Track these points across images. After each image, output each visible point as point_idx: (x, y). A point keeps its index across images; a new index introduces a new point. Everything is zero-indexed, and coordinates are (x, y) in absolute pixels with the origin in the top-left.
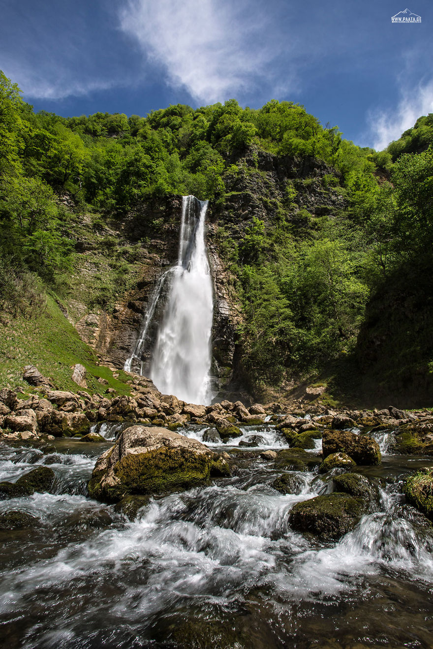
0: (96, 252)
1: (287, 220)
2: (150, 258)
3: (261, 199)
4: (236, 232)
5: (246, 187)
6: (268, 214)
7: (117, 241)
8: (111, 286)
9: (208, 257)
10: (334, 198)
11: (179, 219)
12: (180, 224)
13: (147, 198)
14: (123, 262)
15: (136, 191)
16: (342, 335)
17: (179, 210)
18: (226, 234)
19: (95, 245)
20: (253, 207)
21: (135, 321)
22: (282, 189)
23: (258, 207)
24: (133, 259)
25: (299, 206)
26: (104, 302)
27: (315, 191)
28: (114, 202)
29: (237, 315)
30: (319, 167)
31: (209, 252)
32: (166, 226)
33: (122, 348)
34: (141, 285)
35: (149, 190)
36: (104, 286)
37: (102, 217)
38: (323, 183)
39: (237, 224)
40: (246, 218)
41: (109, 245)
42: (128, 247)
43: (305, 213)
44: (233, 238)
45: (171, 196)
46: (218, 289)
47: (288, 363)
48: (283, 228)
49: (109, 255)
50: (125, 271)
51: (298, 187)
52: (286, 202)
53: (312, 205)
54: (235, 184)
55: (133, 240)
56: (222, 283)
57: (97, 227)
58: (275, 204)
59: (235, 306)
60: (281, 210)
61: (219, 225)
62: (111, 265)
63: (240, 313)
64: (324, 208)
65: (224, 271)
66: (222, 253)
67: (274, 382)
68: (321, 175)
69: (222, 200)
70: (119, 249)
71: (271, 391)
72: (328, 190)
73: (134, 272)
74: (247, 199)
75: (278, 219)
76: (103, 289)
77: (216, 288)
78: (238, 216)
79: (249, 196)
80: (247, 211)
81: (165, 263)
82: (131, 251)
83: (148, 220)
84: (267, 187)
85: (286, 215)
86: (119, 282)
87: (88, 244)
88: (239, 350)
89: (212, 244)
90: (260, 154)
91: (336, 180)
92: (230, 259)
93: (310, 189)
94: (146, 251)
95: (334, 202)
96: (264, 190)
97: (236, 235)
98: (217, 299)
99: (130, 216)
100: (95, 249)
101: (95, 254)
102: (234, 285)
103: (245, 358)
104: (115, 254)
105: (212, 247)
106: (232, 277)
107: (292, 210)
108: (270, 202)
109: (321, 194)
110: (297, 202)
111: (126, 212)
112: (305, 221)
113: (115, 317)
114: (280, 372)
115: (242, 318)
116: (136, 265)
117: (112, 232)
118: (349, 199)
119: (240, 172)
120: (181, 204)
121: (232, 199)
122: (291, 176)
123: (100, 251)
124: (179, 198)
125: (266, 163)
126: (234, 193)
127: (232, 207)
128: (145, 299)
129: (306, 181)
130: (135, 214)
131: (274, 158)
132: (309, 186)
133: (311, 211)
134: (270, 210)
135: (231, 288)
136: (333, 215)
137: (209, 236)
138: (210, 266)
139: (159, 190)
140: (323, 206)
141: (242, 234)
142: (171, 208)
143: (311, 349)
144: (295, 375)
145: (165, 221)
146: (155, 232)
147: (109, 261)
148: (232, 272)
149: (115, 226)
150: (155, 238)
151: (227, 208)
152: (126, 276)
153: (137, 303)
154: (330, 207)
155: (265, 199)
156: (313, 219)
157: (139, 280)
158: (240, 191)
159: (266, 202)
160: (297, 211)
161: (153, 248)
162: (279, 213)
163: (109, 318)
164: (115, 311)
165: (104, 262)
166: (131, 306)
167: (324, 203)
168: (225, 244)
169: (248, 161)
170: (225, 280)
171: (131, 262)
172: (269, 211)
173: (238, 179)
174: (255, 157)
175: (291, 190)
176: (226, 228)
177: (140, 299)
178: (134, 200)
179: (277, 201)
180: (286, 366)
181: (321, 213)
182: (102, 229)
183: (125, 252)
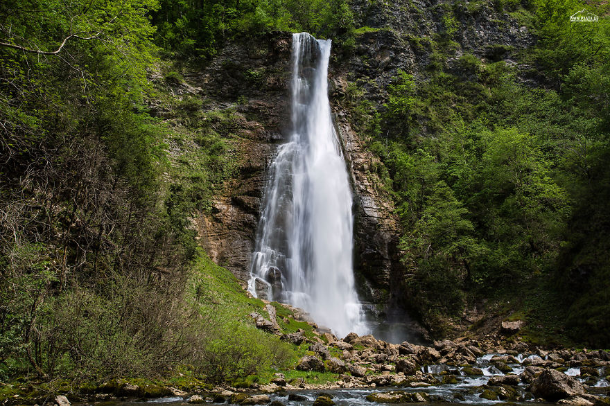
0: (174, 120)
1: (446, 71)
2: (251, 129)
3: (407, 39)
4: (374, 91)
5: (385, 20)
6: (417, 60)
7: (200, 102)
8: (204, 174)
9: (337, 131)
10: (513, 31)
11: (288, 69)
12: (290, 77)
13: (240, 37)
14: (213, 136)
15: (222, 26)
16: (533, 249)
17: (288, 54)
18: (360, 94)
19: (172, 112)
20: (397, 51)
21: (245, 224)
23: (403, 50)
24: (227, 129)
25: (462, 46)
26: (199, 197)
27: (485, 21)
28: (191, 42)
29: (388, 217)
31: (337, 120)
32: (271, 80)
33: (236, 265)
34: (247, 172)
35: (244, 23)
36: (194, 174)
37: (176, 65)
38: (498, 6)
39: (374, 77)
40: (387, 69)
41: (191, 109)
42: (216, 111)
43: (471, 57)
44: (370, 99)
45: (276, 34)
46: (357, 178)
47: (468, 285)
48: (440, 82)
49: (192, 126)
50: (220, 150)
51: (460, 14)
52: (442, 39)
53: (481, 44)
55: (222, 98)
56: (362, 170)
57: (172, 82)
58: (427, 45)
59: (385, 204)
60: (435, 53)
61: (349, 79)
62: (198, 142)
63: (391, 213)
64: (499, 49)
65: (362, 151)
66: (356, 122)
67: (453, 310)
69: (351, 42)
70: (205, 115)
71: (450, 322)
72: (504, 18)
73: (233, 151)
74: (388, 38)
75: (432, 68)
76: (195, 179)
77: (354, 177)
78: (376, 65)
79: (391, 35)
80: (388, 58)
81: (275, 137)
82: (221, 117)
83: (242, 70)
84: (416, 18)
85: (443, 61)
86: (212, 166)
87: (164, 110)
88: (398, 269)
89: (340, 109)
92: (367, 132)
93: (478, 17)
94: (242, 116)
95: (513, 37)
96: (411, 23)
97: (373, 95)
98: (358, 193)
99: (217, 64)
100: (173, 117)
101: (174, 125)
102: (379, 172)
103: (409, 279)
104: (200, 122)
105: (342, 114)
106: (375, 160)
107: (452, 53)
108: (421, 42)
109: (493, 25)
110: (458, 38)
111: (209, 58)
112: (473, 69)
113: (217, 220)
114: (457, 298)
115: (394, 221)
116: (232, 140)
117: (192, 89)
118: (536, 32)
120: (291, 46)
121: (366, 38)
123: (180, 119)
124: (288, 36)
126: (369, 30)
127: (366, 51)
128: (256, 193)
130: (222, 60)
132: (475, 14)
133: (479, 53)
134: (419, 51)
135: (375, 177)
136: (512, 59)
137: (334, 96)
138: (342, 144)
139: (257, 26)
140: (497, 45)
141: (383, 93)
142: (277, 52)
143: (497, 270)
144: (475, 302)
145: (268, 72)
146: (254, 87)
148: (374, 152)
149: (198, 82)
150: (255, 96)
151: (359, 53)
152: (222, 159)
153: (246, 199)
154: (508, 46)
155: (413, 37)
156: (483, 66)
157: (241, 164)
158: (377, 25)
159: (414, 42)
160: (460, 55)
161: (252, 113)
162: (433, 59)
163: (208, 222)
164: (215, 211)
165: (189, 137)
166: (236, 202)
167: (499, 40)
168: (360, 109)
170: (366, 166)
171: (225, 135)
172: (419, 54)
173: (372, 7)
175: (449, 20)
176: (360, 84)
177: (249, 194)
178: (221, 39)
179: (429, 38)
180: (465, 290)
181: (494, 56)
182: (179, 85)
183: (215, 120)
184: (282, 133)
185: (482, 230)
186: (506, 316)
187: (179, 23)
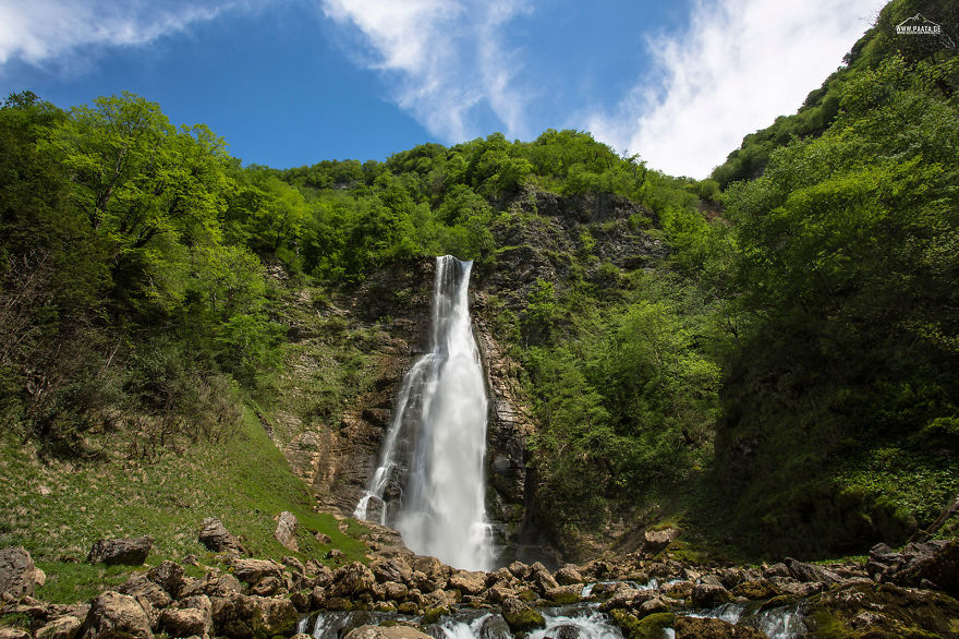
0: (316, 340)
1: (586, 279)
2: (394, 345)
3: (546, 254)
4: (515, 301)
5: (523, 239)
6: (557, 273)
7: (346, 323)
8: (338, 388)
9: (476, 339)
10: (647, 244)
11: (432, 288)
13: (387, 262)
14: (356, 353)
15: (371, 254)
16: (689, 441)
17: (432, 275)
18: (500, 305)
19: (314, 331)
20: (536, 265)
21: (372, 438)
22: (575, 237)
23: (542, 264)
24: (369, 347)
25: (601, 259)
26: (328, 412)
27: (620, 237)
28: (342, 270)
29: (525, 422)
30: (621, 206)
31: (477, 331)
32: (415, 299)
33: (354, 482)
34: (382, 385)
35: (390, 252)
36: (327, 388)
37: (326, 292)
38: (630, 225)
39: (515, 289)
40: (528, 281)
41: (335, 329)
42: (362, 331)
43: (610, 268)
44: (511, 309)
45: (421, 258)
46: (494, 384)
47: (611, 492)
48: (581, 290)
49: (334, 344)
50: (359, 365)
51: (595, 233)
52: (582, 255)
53: (619, 256)
54: (508, 235)
55: (369, 320)
56: (500, 375)
57: (319, 305)
58: (566, 259)
59: (522, 408)
60: (575, 266)
61: (490, 292)
62: (337, 358)
63: (530, 417)
64: (637, 259)
65: (502, 357)
66: (497, 331)
67: (593, 524)
68: (627, 216)
69: (491, 258)
70: (349, 334)
71: (589, 540)
72: (639, 234)
73: (371, 366)
74: (527, 254)
75: (573, 278)
76: (326, 393)
77: (491, 382)
78: (516, 278)
79: (529, 250)
80: (527, 271)
81: (415, 351)
82: (366, 336)
83: (390, 292)
84: (554, 237)
85: (583, 272)
86: (348, 381)
87: (306, 329)
88: (533, 477)
89: (481, 320)
90: (539, 196)
91: (647, 220)
92: (509, 340)
93: (613, 234)
94: (387, 334)
95: (648, 250)
96: (549, 241)
97: (515, 305)
98: (494, 399)
99: (365, 288)
100: (315, 336)
101: (316, 344)
102: (518, 377)
103: (543, 488)
104: (344, 341)
105: (482, 324)
106: (514, 365)
107: (592, 264)
108: (560, 257)
109: (628, 240)
110: (597, 253)
111: (358, 284)
112: (611, 278)
113: (344, 435)
114: (599, 508)
115: (533, 426)
116: (373, 357)
117: (339, 311)
118: (669, 244)
119: (514, 221)
120: (434, 267)
121: (506, 256)
122: (584, 220)
123: (322, 338)
124: (433, 260)
125: (547, 207)
126: (507, 248)
127: (507, 267)
128: (387, 405)
129: (606, 226)
130: (371, 284)
131: (558, 199)
132: (611, 232)
133: (618, 265)
134: (560, 266)
135: (514, 381)
136: (650, 267)
137: (474, 309)
138: (480, 352)
139: (404, 252)
140: (634, 256)
141: (524, 303)
142: (422, 274)
144: (623, 511)
145: (413, 292)
146: (400, 307)
147: (335, 352)
148: (513, 358)
149: (344, 303)
150: (400, 315)
151: (500, 269)
152: (358, 373)
153: (376, 412)
154: (645, 257)
155: (551, 253)
156: (622, 274)
157: (378, 377)
158: (516, 244)
159: (554, 257)
160: (599, 266)
161: (397, 330)
162: (574, 270)
163: (334, 437)
164: (344, 425)
165: (328, 354)
166: (366, 416)
167: (635, 252)
168: (500, 318)
169: (523, 206)
170: (503, 371)
171: (366, 352)
172: (559, 268)
173: (511, 230)
174: (532, 199)
175: (586, 238)
176: (500, 296)
177: (381, 406)
178: (370, 268)
179: (570, 254)
180: (608, 497)
181: (631, 266)
182: (326, 308)
183: (358, 339)
184: (423, 345)
186: (655, 523)
187: (334, 256)
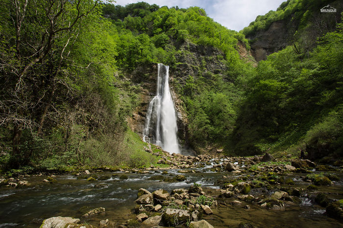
0: (121, 89)
1: (202, 76)
2: (145, 91)
3: (191, 66)
5: (185, 61)
6: (194, 73)
7: (129, 83)
8: (130, 105)
9: (171, 93)
10: (221, 65)
11: (157, 74)
12: (157, 76)
13: (142, 64)
14: (133, 93)
15: (137, 61)
16: (226, 128)
17: (157, 70)
18: (177, 82)
19: (121, 86)
20: (188, 70)
21: (142, 120)
22: (200, 60)
23: (190, 70)
24: (137, 92)
25: (207, 69)
26: (128, 112)
27: (214, 62)
28: (127, 65)
29: (185, 119)
30: (215, 51)
31: (171, 90)
32: (151, 77)
33: (139, 132)
34: (143, 104)
35: (143, 60)
36: (127, 105)
37: (122, 72)
38: (217, 58)
39: (182, 77)
40: (185, 75)
41: (127, 85)
42: (134, 86)
43: (210, 73)
44: (180, 84)
45: (153, 64)
47: (208, 139)
48: (201, 79)
49: (127, 90)
50: (135, 98)
51: (206, 60)
52: (201, 67)
53: (213, 69)
54: (181, 59)
55: (136, 83)
56: (178, 104)
57: (121, 77)
58: (197, 68)
59: (184, 115)
60: (199, 71)
61: (174, 77)
62: (128, 95)
63: (186, 117)
65: (178, 99)
66: (176, 90)
67: (203, 146)
68: (216, 55)
69: (175, 67)
70: (131, 87)
71: (202, 150)
72: (219, 62)
73: (139, 98)
74: (186, 66)
75: (199, 75)
76: (127, 106)
77: (175, 107)
78: (182, 74)
80: (186, 72)
81: (152, 94)
82: (136, 88)
83: (142, 74)
84: (194, 61)
85: (202, 73)
86: (133, 102)
87: (118, 85)
88: (188, 134)
89: (172, 86)
90: (190, 45)
91: (222, 57)
92: (179, 93)
93: (212, 61)
94: (142, 88)
95: (221, 67)
96: (192, 62)
97: (181, 82)
98: (177, 112)
99: (135, 72)
102: (183, 105)
103: (191, 137)
104: (129, 89)
105: (172, 88)
106: (182, 102)
107: (204, 71)
108: (195, 67)
109: (216, 64)
110: (206, 67)
111: (133, 70)
112: (210, 76)
113: (134, 119)
114: (205, 143)
115: (187, 120)
116: (139, 95)
117: (127, 79)
118: (228, 66)
119: (182, 54)
120: (157, 67)
121: (179, 66)
122: (203, 54)
123: (123, 88)
124: (156, 64)
125: (193, 49)
126: (180, 63)
127: (179, 69)
128: (146, 111)
129: (210, 58)
130: (137, 71)
131: (196, 46)
132: (211, 60)
133: (212, 71)
134: (195, 70)
135: (181, 107)
136: (221, 73)
137: (170, 83)
138: (172, 96)
139: (147, 61)
140: (217, 69)
141: (184, 82)
142: (153, 69)
143: (216, 134)
144: (210, 144)
145: (150, 75)
146: (146, 79)
147: (127, 93)
148: (181, 99)
149: (129, 77)
150: (146, 82)
151: (177, 70)
152: (136, 100)
153: (143, 113)
154: (220, 70)
155: (193, 66)
156: (213, 75)
157: (141, 102)
158: (183, 62)
159: (193, 68)
160: (206, 72)
161: (145, 87)
162: (199, 73)
163: (131, 119)
164: (133, 116)
165: (126, 94)
166: (140, 113)
168: (177, 86)
169: (185, 47)
171: (136, 93)
172: (195, 71)
173: (181, 57)
174: (188, 46)
175: (204, 61)
176: (177, 79)
177: (143, 111)
178: (136, 65)
179: (198, 66)
180: (207, 140)
181: (216, 72)
182: (123, 78)
183: (134, 89)
184: (154, 93)
185: (212, 123)
186: (218, 148)
187: (124, 60)
